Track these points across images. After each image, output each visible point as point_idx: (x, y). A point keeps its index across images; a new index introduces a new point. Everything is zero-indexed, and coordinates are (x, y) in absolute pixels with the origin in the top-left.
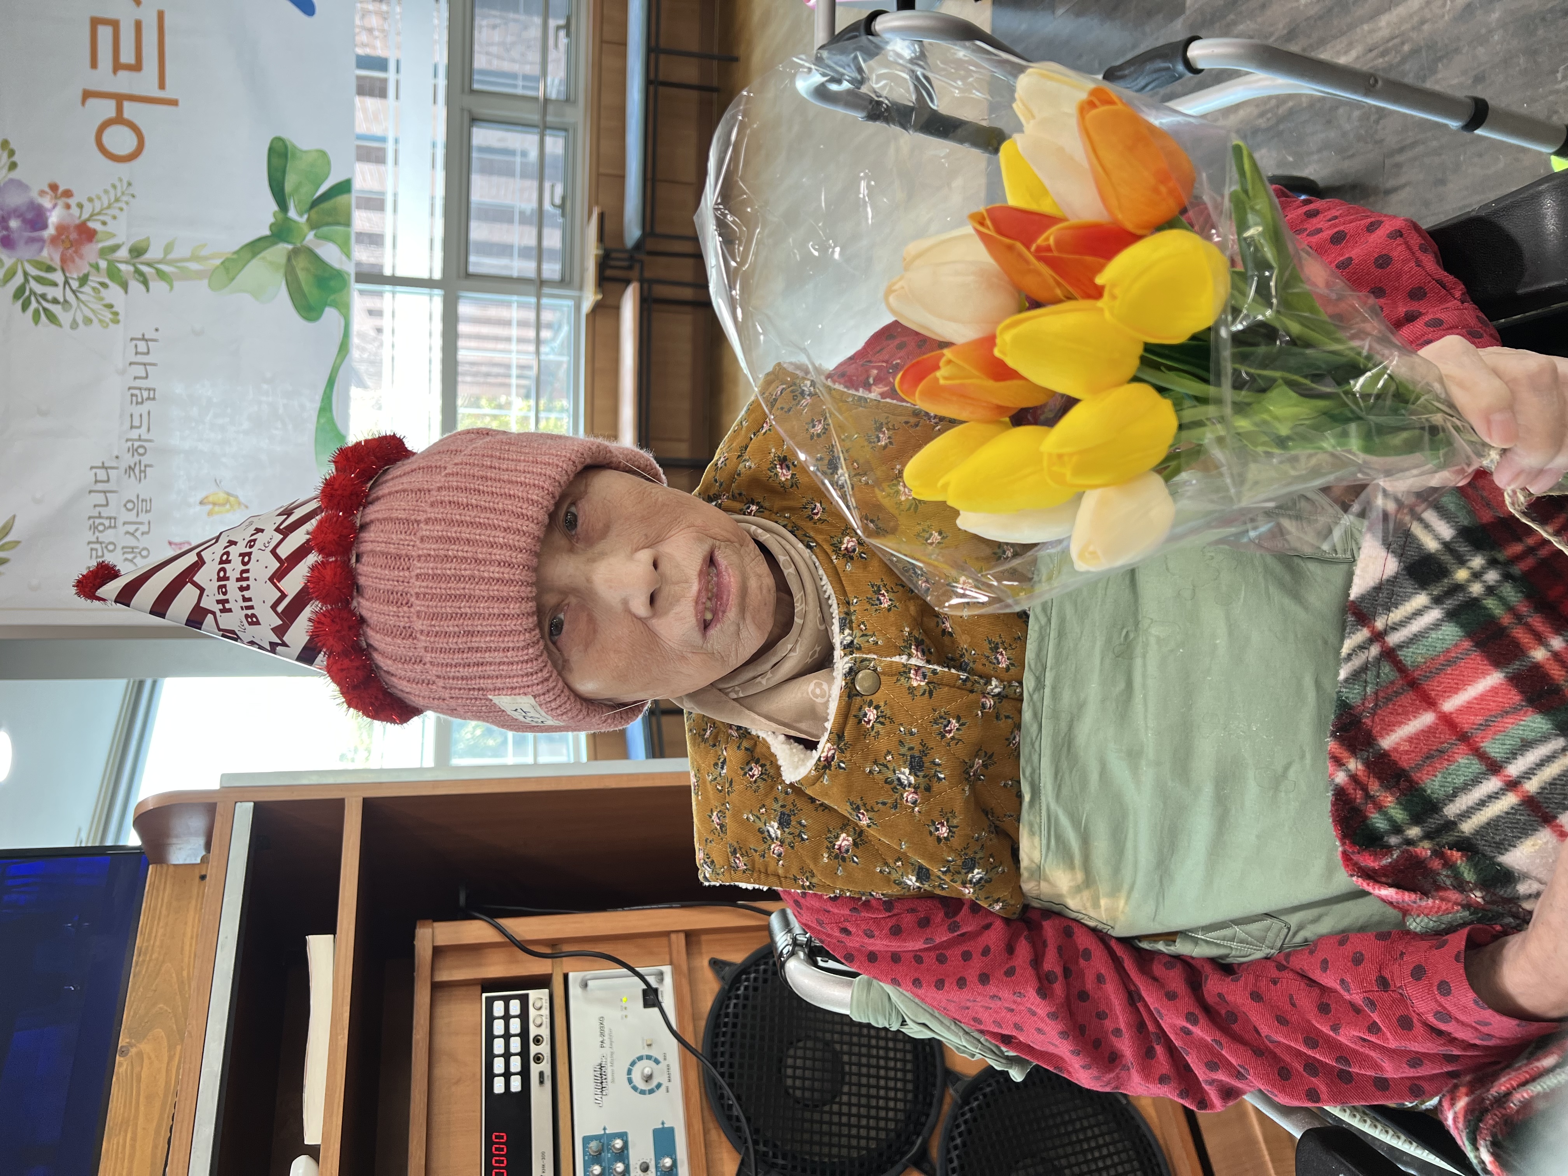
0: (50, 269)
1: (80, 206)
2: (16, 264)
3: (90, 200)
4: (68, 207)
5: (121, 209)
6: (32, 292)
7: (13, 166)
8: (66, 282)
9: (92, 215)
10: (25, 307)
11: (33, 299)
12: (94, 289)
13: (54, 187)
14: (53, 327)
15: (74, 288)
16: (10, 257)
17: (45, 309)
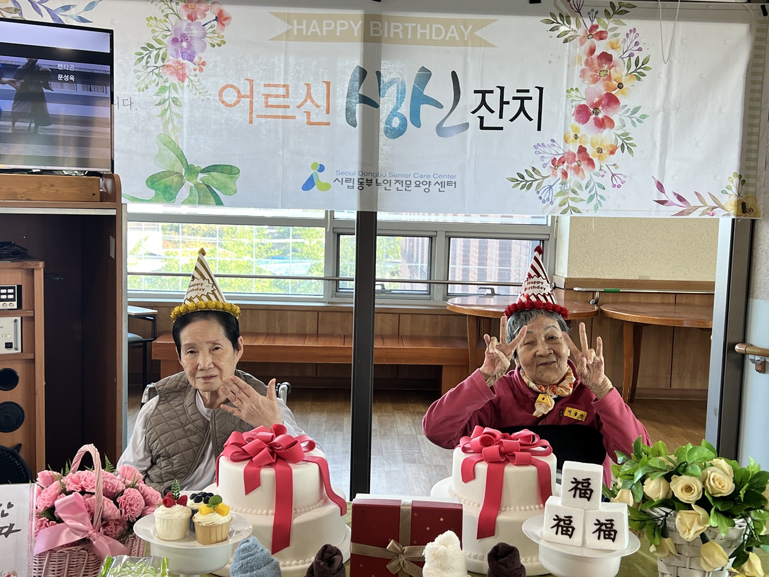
0: (163, 59)
1: (196, 75)
2: (164, 44)
3: (199, 80)
4: (195, 70)
5: (196, 94)
6: (151, 52)
7: (214, 46)
8: (157, 67)
9: (191, 80)
10: (143, 48)
11: (148, 52)
12: (155, 80)
13: (204, 64)
14: (134, 61)
15: (154, 71)
16: (168, 42)
17: (143, 57)
